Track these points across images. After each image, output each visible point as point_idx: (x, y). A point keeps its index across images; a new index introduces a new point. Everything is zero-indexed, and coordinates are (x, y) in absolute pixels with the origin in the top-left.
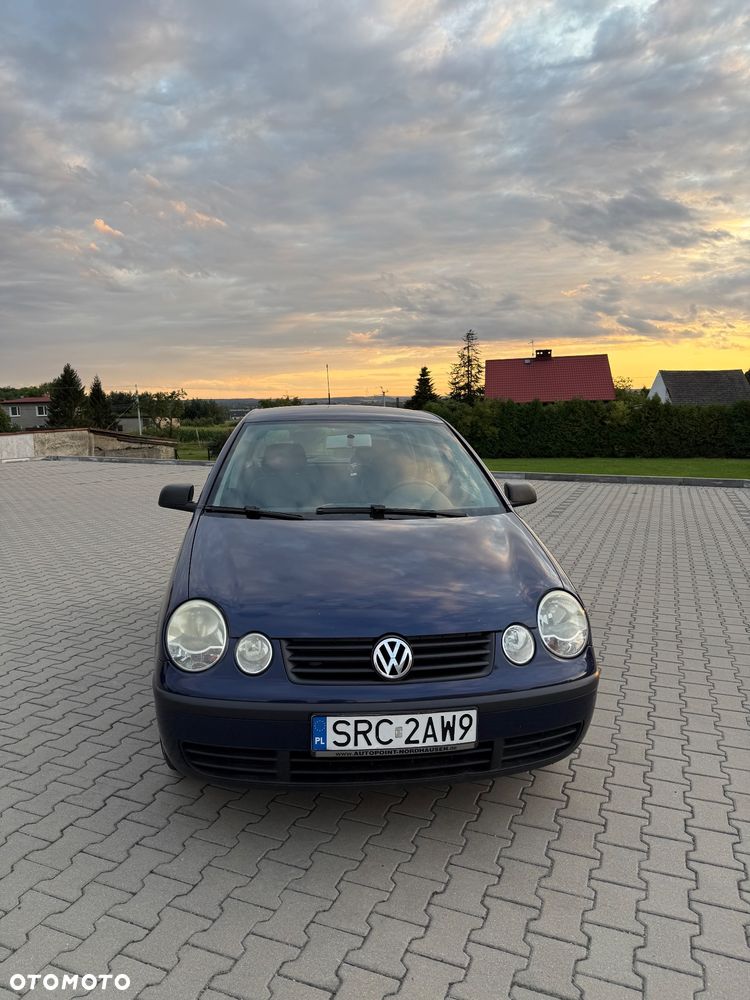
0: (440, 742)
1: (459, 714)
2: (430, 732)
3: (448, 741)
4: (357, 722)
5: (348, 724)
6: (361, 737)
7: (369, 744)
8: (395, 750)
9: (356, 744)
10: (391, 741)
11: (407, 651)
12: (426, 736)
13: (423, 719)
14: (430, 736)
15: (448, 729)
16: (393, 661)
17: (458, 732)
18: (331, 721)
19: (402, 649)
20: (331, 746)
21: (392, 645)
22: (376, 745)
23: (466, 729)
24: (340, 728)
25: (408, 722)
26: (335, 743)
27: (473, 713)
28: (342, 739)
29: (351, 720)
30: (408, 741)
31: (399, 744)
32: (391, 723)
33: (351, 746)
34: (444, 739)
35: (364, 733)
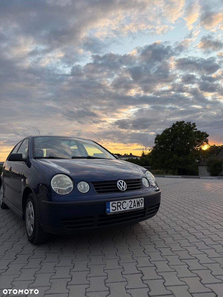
0: (137, 208)
1: (140, 199)
2: (135, 205)
3: (139, 207)
4: (118, 203)
5: (115, 203)
6: (119, 207)
7: (121, 209)
8: (127, 210)
9: (118, 210)
10: (126, 208)
11: (125, 183)
12: (134, 206)
13: (133, 200)
14: (135, 206)
15: (138, 203)
16: (122, 186)
17: (140, 204)
18: (111, 203)
19: (124, 183)
20: (111, 211)
21: (121, 182)
22: (123, 210)
23: (142, 203)
24: (114, 205)
25: (130, 202)
26: (112, 210)
27: (143, 199)
28: (114, 208)
29: (116, 202)
30: (130, 208)
31: (128, 209)
32: (126, 202)
33: (116, 210)
34: (138, 207)
35: (120, 206)
